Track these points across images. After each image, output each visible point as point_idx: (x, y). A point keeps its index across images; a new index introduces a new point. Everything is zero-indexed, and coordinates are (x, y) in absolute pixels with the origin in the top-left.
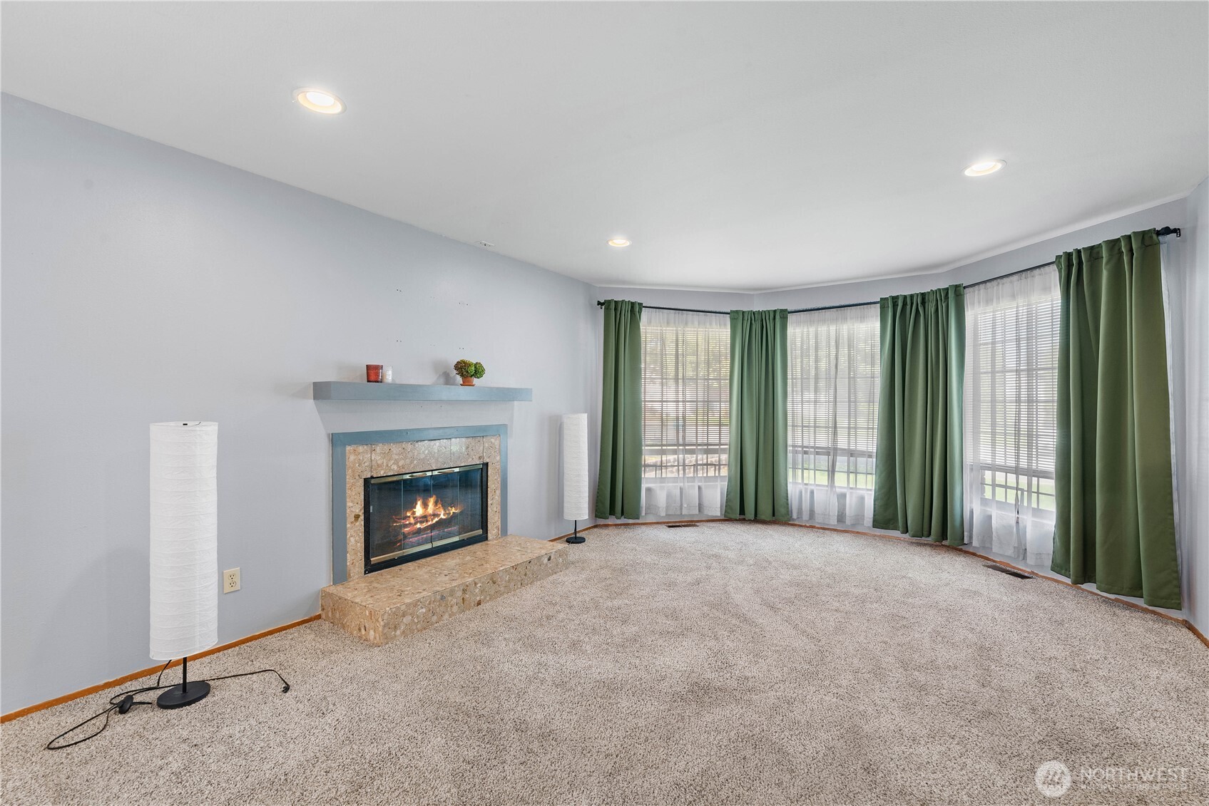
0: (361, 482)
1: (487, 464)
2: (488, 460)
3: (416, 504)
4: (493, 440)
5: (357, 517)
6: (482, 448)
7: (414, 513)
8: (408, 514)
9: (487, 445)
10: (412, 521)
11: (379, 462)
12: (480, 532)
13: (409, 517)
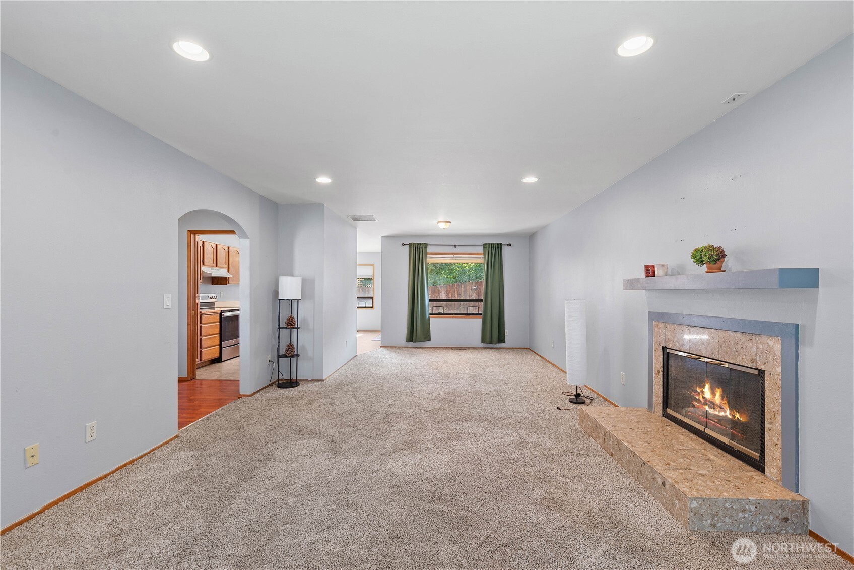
0: (661, 348)
1: (763, 372)
2: (762, 367)
3: (705, 385)
4: (771, 342)
5: (659, 372)
6: (754, 349)
7: (703, 392)
8: (699, 390)
9: (761, 347)
10: (702, 399)
11: (669, 337)
12: (757, 455)
13: (699, 393)
